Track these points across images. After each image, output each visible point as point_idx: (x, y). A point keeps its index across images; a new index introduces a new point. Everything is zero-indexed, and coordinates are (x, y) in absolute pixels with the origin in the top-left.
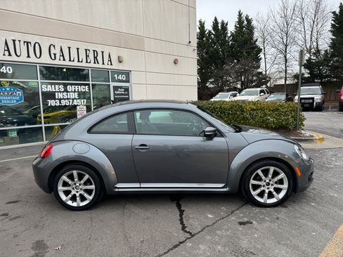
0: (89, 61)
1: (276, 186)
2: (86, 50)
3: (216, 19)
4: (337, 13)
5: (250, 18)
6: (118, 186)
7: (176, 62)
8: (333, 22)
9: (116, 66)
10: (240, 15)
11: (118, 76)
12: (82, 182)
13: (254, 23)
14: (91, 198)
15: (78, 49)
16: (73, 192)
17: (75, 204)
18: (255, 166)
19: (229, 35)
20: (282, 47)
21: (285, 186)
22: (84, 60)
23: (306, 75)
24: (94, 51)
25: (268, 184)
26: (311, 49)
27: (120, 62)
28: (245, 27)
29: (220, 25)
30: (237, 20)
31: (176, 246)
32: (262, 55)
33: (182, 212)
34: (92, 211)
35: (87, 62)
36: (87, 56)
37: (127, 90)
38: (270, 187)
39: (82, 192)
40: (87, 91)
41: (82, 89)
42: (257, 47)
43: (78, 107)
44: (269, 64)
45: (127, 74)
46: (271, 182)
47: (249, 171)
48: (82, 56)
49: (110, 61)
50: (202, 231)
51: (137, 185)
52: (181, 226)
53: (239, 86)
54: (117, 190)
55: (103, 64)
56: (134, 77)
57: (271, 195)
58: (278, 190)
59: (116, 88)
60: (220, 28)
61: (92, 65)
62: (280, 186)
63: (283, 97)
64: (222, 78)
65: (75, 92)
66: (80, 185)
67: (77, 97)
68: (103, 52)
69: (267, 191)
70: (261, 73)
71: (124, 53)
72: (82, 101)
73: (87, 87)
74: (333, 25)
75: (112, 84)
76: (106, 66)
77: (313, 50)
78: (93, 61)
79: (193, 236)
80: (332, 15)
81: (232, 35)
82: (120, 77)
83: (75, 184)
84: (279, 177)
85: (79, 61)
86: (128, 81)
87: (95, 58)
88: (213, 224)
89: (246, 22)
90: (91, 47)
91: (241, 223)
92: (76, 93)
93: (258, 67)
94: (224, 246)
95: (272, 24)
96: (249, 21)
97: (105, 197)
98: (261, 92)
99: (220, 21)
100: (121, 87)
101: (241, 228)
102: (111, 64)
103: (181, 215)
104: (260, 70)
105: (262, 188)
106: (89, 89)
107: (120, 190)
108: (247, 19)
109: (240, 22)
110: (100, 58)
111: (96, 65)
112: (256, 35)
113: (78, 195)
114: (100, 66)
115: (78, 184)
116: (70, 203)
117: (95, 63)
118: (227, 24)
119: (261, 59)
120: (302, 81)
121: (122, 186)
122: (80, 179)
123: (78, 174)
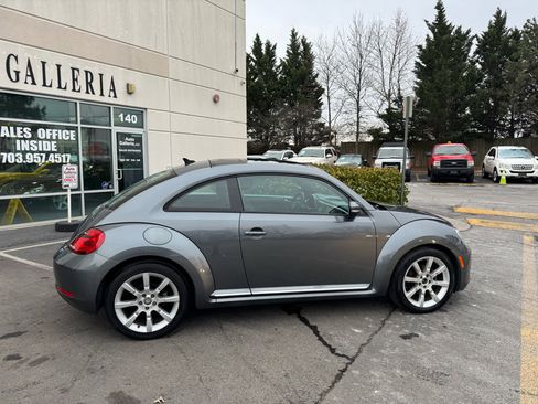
0: (77, 89)
1: (434, 283)
2: (73, 69)
3: (258, 38)
4: (424, 47)
5: (308, 41)
6: (217, 293)
7: (216, 100)
8: (418, 60)
9: (122, 99)
10: (294, 35)
11: (125, 116)
12: (157, 291)
13: (314, 50)
14: (172, 315)
15: (59, 66)
16: (141, 310)
17: (143, 329)
18: (410, 257)
19: (278, 63)
20: (352, 87)
21: (446, 282)
22: (70, 87)
23: (386, 131)
24: (87, 72)
25: (425, 281)
26: (390, 95)
27: (130, 93)
28: (301, 55)
29: (264, 47)
30: (290, 43)
31: (339, 377)
32: (324, 98)
33: (314, 329)
34: (172, 339)
35: (74, 90)
36: (75, 80)
37: (139, 139)
38: (427, 284)
39: (156, 308)
40: (72, 139)
41: (66, 135)
42: (317, 85)
43: (64, 168)
44: (335, 112)
45: (140, 113)
46: (429, 279)
47: (403, 264)
48: (67, 79)
49: (114, 90)
50: (360, 352)
51: (246, 292)
52: (327, 349)
53: (291, 143)
54: (214, 301)
55: (102, 95)
56: (151, 119)
57: (428, 297)
58: (437, 289)
59: (121, 136)
60: (263, 51)
61: (82, 96)
62: (439, 283)
63: (358, 161)
64: (267, 128)
65: (51, 140)
66: (153, 296)
67: (54, 150)
68: (101, 75)
69: (424, 291)
70: (322, 125)
71: (137, 80)
72: (64, 156)
73: (72, 132)
74: (417, 63)
75: (115, 130)
76: (106, 99)
77: (393, 96)
78: (84, 89)
79: (353, 360)
80: (418, 50)
81: (282, 63)
82: (128, 119)
83: (144, 295)
84: (438, 271)
85: (60, 87)
86: (141, 125)
87: (89, 84)
88: (369, 341)
89: (302, 48)
90: (82, 66)
91: (405, 337)
92: (53, 143)
93: (318, 116)
94: (403, 369)
95: (339, 54)
96: (307, 47)
97: (197, 313)
98: (328, 152)
99: (264, 41)
100: (129, 135)
101: (407, 343)
102: (115, 97)
103: (316, 333)
104: (320, 120)
105: (418, 287)
106: (77, 137)
107: (219, 301)
108: (304, 42)
109: (294, 46)
110: (96, 85)
111: (90, 97)
112: (317, 67)
113: (148, 313)
114: (97, 97)
115: (148, 296)
116: (134, 327)
117: (87, 92)
118: (274, 47)
119: (322, 104)
120: (380, 139)
121: (223, 295)
122: (153, 287)
123: (151, 278)
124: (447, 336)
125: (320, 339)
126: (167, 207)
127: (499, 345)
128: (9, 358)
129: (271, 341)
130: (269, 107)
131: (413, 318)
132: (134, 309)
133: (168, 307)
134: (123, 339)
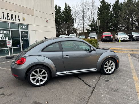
0: (9, 19)
1: (111, 67)
2: (7, 14)
3: (56, 5)
4: (99, 8)
5: (69, 6)
6: (57, 73)
7: (47, 22)
8: (98, 11)
9: (22, 22)
10: (66, 4)
11: (23, 27)
12: (41, 73)
13: (71, 8)
14: (46, 80)
15: (3, 13)
16: (37, 79)
17: (38, 84)
18: (105, 61)
19: (62, 12)
20: (82, 18)
21: (114, 67)
22: (7, 18)
23: (90, 29)
24: (11, 14)
25: (109, 67)
26: (91, 20)
27: (24, 20)
28: (68, 10)
29: (58, 8)
30: (65, 6)
31: (92, 92)
32: (74, 21)
33: (83, 80)
34: (46, 86)
35: (8, 19)
36: (8, 17)
37: (27, 33)
38: (110, 68)
39: (41, 78)
40: (8, 33)
41: (6, 32)
42: (72, 18)
43: (7, 41)
44: (78, 25)
45: (27, 26)
46: (110, 66)
47: (104, 63)
48: (6, 16)
49: (19, 19)
50: (96, 86)
51: (65, 72)
53: (66, 33)
54: (57, 75)
55: (16, 21)
56: (30, 27)
57: (110, 70)
58: (112, 68)
59: (22, 32)
60: (58, 9)
61: (10, 21)
62: (113, 67)
63: (84, 37)
64: (60, 29)
65: (2, 34)
66: (40, 75)
67: (3, 36)
68: (15, 15)
69: (109, 69)
70: (74, 28)
71: (25, 16)
72: (6, 38)
73: (8, 31)
74: (98, 12)
75: (20, 30)
76: (17, 22)
77: (92, 20)
79: (95, 88)
80: (98, 8)
81: (63, 12)
82: (24, 27)
83: (38, 75)
84: (112, 64)
85: (4, 19)
86: (27, 29)
87: (12, 18)
88: (97, 83)
89: (68, 8)
90: (10, 12)
91: (106, 81)
92: (3, 34)
93: (73, 26)
94: (108, 89)
95: (78, 9)
96: (69, 8)
97: (52, 78)
98: (76, 35)
99: (58, 6)
100: (24, 32)
101: (107, 82)
102: (20, 21)
103: (84, 82)
104: (74, 27)
105: (108, 68)
106: (10, 32)
107: (58, 75)
108: (68, 6)
109: (66, 7)
111: (12, 21)
112: (72, 13)
113: (39, 79)
114: (14, 21)
116: (35, 84)
117: (12, 20)
118: (61, 8)
119: (74, 23)
120: (89, 32)
121: (59, 73)
122: (40, 73)
123: (40, 70)
124: (116, 80)
125: (85, 83)
126: (43, 51)
127: (129, 81)
128: (1, 94)
129: (73, 85)
130: (60, 24)
131: (107, 76)
132: (35, 79)
133: (44, 77)
134: (33, 87)
